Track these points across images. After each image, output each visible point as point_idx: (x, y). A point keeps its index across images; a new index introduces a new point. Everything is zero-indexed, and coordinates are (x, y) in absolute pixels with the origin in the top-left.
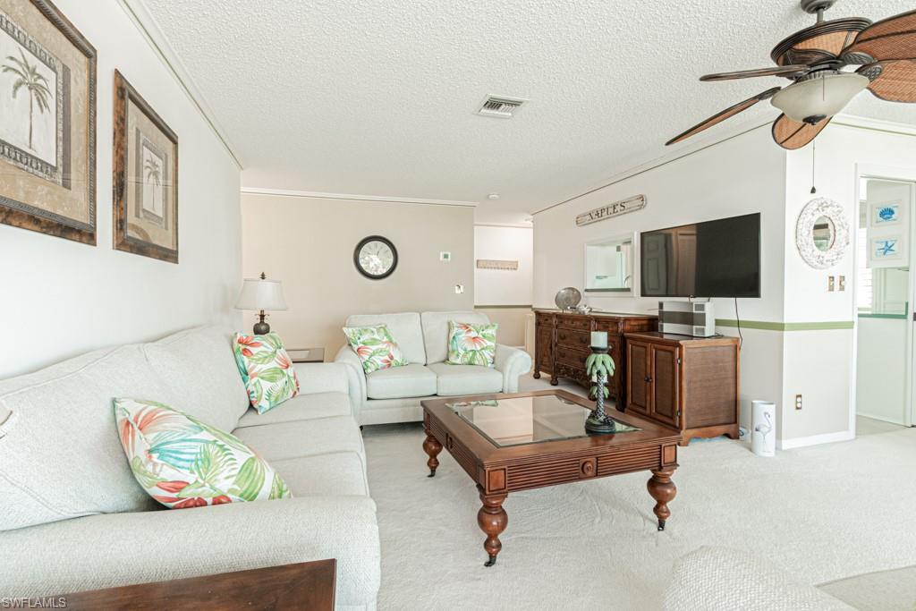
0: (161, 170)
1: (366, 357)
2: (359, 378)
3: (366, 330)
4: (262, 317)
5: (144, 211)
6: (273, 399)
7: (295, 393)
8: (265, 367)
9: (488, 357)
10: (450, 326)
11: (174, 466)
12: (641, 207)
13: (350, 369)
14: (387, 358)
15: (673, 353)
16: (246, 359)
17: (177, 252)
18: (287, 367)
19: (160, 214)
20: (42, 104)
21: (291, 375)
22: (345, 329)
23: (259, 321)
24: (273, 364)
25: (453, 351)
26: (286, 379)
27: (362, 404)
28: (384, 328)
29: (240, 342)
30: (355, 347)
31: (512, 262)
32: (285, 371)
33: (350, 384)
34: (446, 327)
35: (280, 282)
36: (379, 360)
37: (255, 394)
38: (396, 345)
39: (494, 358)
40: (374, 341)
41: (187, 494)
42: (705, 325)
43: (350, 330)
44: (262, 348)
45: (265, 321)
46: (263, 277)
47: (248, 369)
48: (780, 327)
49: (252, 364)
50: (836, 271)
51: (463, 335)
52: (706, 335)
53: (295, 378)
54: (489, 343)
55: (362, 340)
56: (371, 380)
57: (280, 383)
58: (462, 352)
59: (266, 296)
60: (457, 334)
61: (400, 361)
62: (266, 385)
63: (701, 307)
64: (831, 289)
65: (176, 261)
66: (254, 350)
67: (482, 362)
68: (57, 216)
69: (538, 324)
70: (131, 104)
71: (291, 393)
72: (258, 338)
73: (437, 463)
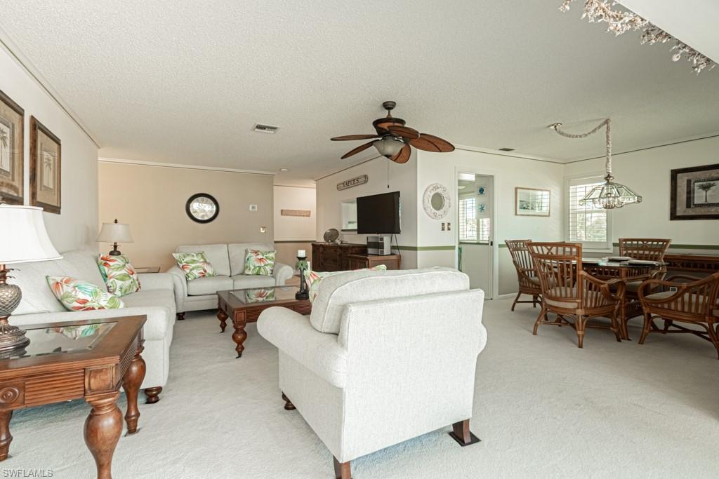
0: (52, 162)
1: (188, 271)
2: (182, 283)
3: (188, 255)
4: (115, 247)
5: (44, 186)
6: (123, 291)
7: (138, 289)
8: (118, 273)
9: (268, 270)
10: (246, 252)
11: (83, 293)
12: (366, 182)
13: (176, 278)
14: (202, 271)
15: (365, 263)
16: (106, 269)
17: (60, 208)
18: (132, 274)
19: (51, 186)
20: (5, 144)
21: (135, 278)
22: (174, 255)
23: (113, 250)
24: (123, 272)
25: (247, 267)
26: (131, 280)
27: (184, 299)
28: (201, 254)
29: (102, 259)
30: (181, 265)
31: (306, 212)
32: (131, 276)
33: (175, 285)
34: (244, 253)
35: (128, 225)
36: (196, 273)
37: (112, 288)
38: (209, 264)
39: (272, 271)
40: (194, 261)
41: (88, 305)
42: (383, 248)
43: (178, 255)
44: (116, 263)
45: (118, 250)
46: (116, 222)
47: (107, 274)
48: (415, 249)
49: (110, 271)
50: (445, 221)
51: (253, 257)
52: (385, 254)
53: (137, 280)
54: (269, 262)
55: (185, 260)
56: (190, 284)
57: (128, 282)
58: (252, 267)
59: (118, 233)
60: (250, 257)
61: (211, 273)
62: (119, 283)
63: (382, 239)
64: (443, 229)
65: (59, 213)
66: (111, 263)
67: (264, 273)
68: (9, 195)
69: (314, 252)
70: (39, 132)
71: (135, 289)
72: (113, 257)
73: (225, 325)
